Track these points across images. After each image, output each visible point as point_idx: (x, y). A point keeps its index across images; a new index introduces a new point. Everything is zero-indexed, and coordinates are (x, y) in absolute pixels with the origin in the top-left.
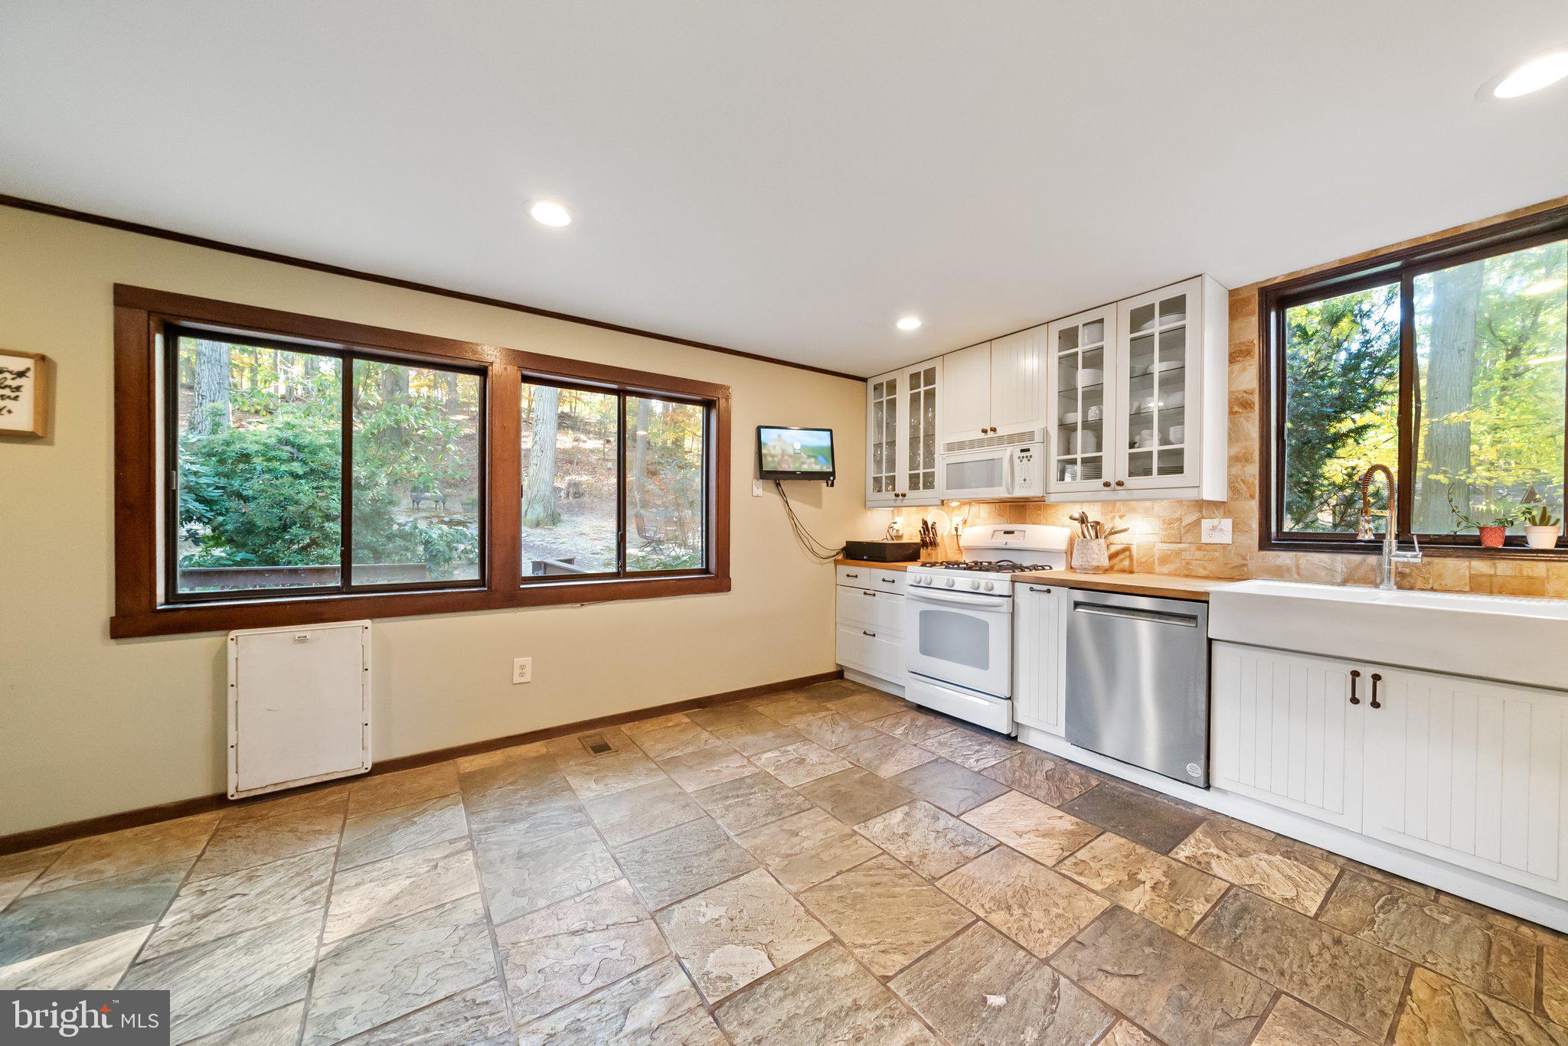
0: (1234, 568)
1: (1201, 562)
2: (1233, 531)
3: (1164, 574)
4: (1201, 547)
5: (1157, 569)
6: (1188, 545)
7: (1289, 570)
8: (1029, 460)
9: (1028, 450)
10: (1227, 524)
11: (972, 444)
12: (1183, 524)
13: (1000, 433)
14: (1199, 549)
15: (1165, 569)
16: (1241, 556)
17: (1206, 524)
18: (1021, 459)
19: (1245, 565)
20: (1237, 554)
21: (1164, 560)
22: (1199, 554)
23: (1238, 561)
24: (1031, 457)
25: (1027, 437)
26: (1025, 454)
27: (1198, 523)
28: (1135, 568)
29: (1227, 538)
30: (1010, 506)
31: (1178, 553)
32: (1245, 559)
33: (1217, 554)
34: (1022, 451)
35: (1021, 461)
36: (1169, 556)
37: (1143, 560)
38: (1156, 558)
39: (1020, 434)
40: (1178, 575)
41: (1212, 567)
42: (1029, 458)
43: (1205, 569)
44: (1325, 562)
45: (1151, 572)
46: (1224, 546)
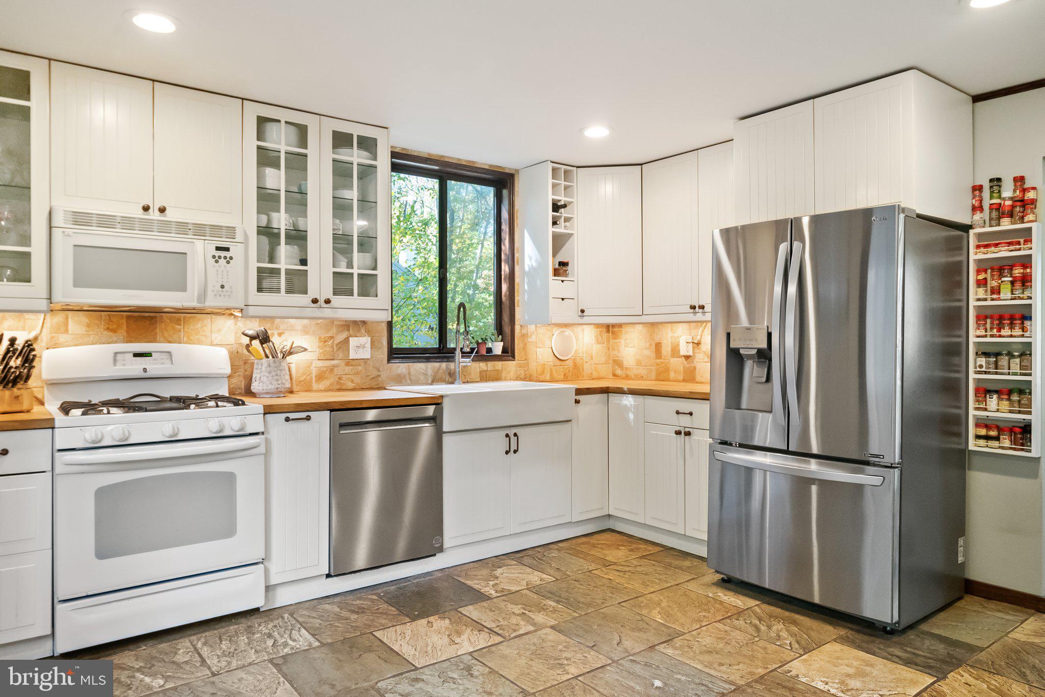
0: (372, 379)
1: (349, 376)
2: (371, 348)
3: (321, 391)
4: (349, 362)
5: (315, 386)
6: (339, 361)
7: (404, 377)
8: (228, 262)
9: (227, 249)
10: (366, 340)
11: (128, 223)
12: (335, 343)
13: (170, 215)
14: (347, 364)
15: (322, 386)
16: (377, 369)
17: (353, 341)
18: (216, 260)
19: (379, 376)
20: (374, 368)
21: (320, 377)
22: (348, 369)
23: (375, 373)
24: (231, 258)
25: (224, 232)
26: (223, 254)
27: (346, 341)
28: (295, 389)
29: (367, 355)
30: (128, 317)
31: (331, 369)
32: (379, 371)
33: (360, 368)
34: (218, 249)
35: (217, 262)
36: (324, 372)
37: (302, 379)
38: (314, 375)
39: (213, 227)
40: (333, 390)
41: (357, 379)
42: (229, 260)
43: (352, 381)
44: (423, 369)
45: (309, 390)
46: (365, 360)
